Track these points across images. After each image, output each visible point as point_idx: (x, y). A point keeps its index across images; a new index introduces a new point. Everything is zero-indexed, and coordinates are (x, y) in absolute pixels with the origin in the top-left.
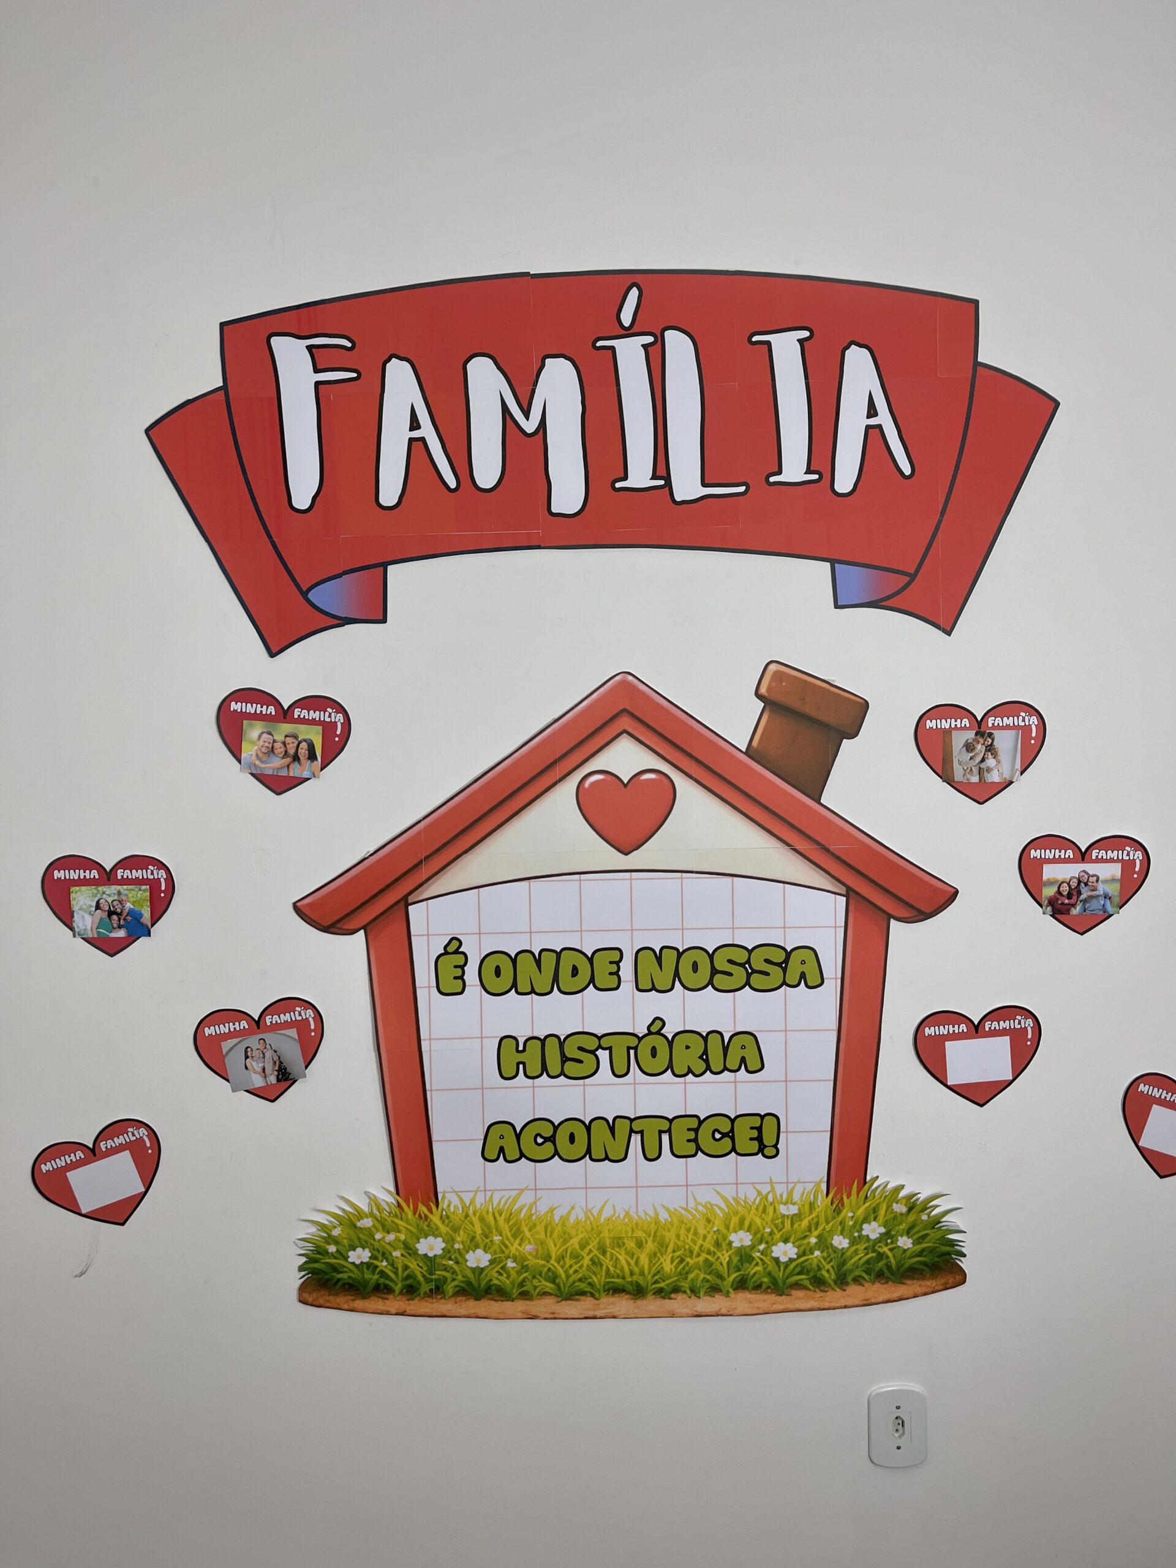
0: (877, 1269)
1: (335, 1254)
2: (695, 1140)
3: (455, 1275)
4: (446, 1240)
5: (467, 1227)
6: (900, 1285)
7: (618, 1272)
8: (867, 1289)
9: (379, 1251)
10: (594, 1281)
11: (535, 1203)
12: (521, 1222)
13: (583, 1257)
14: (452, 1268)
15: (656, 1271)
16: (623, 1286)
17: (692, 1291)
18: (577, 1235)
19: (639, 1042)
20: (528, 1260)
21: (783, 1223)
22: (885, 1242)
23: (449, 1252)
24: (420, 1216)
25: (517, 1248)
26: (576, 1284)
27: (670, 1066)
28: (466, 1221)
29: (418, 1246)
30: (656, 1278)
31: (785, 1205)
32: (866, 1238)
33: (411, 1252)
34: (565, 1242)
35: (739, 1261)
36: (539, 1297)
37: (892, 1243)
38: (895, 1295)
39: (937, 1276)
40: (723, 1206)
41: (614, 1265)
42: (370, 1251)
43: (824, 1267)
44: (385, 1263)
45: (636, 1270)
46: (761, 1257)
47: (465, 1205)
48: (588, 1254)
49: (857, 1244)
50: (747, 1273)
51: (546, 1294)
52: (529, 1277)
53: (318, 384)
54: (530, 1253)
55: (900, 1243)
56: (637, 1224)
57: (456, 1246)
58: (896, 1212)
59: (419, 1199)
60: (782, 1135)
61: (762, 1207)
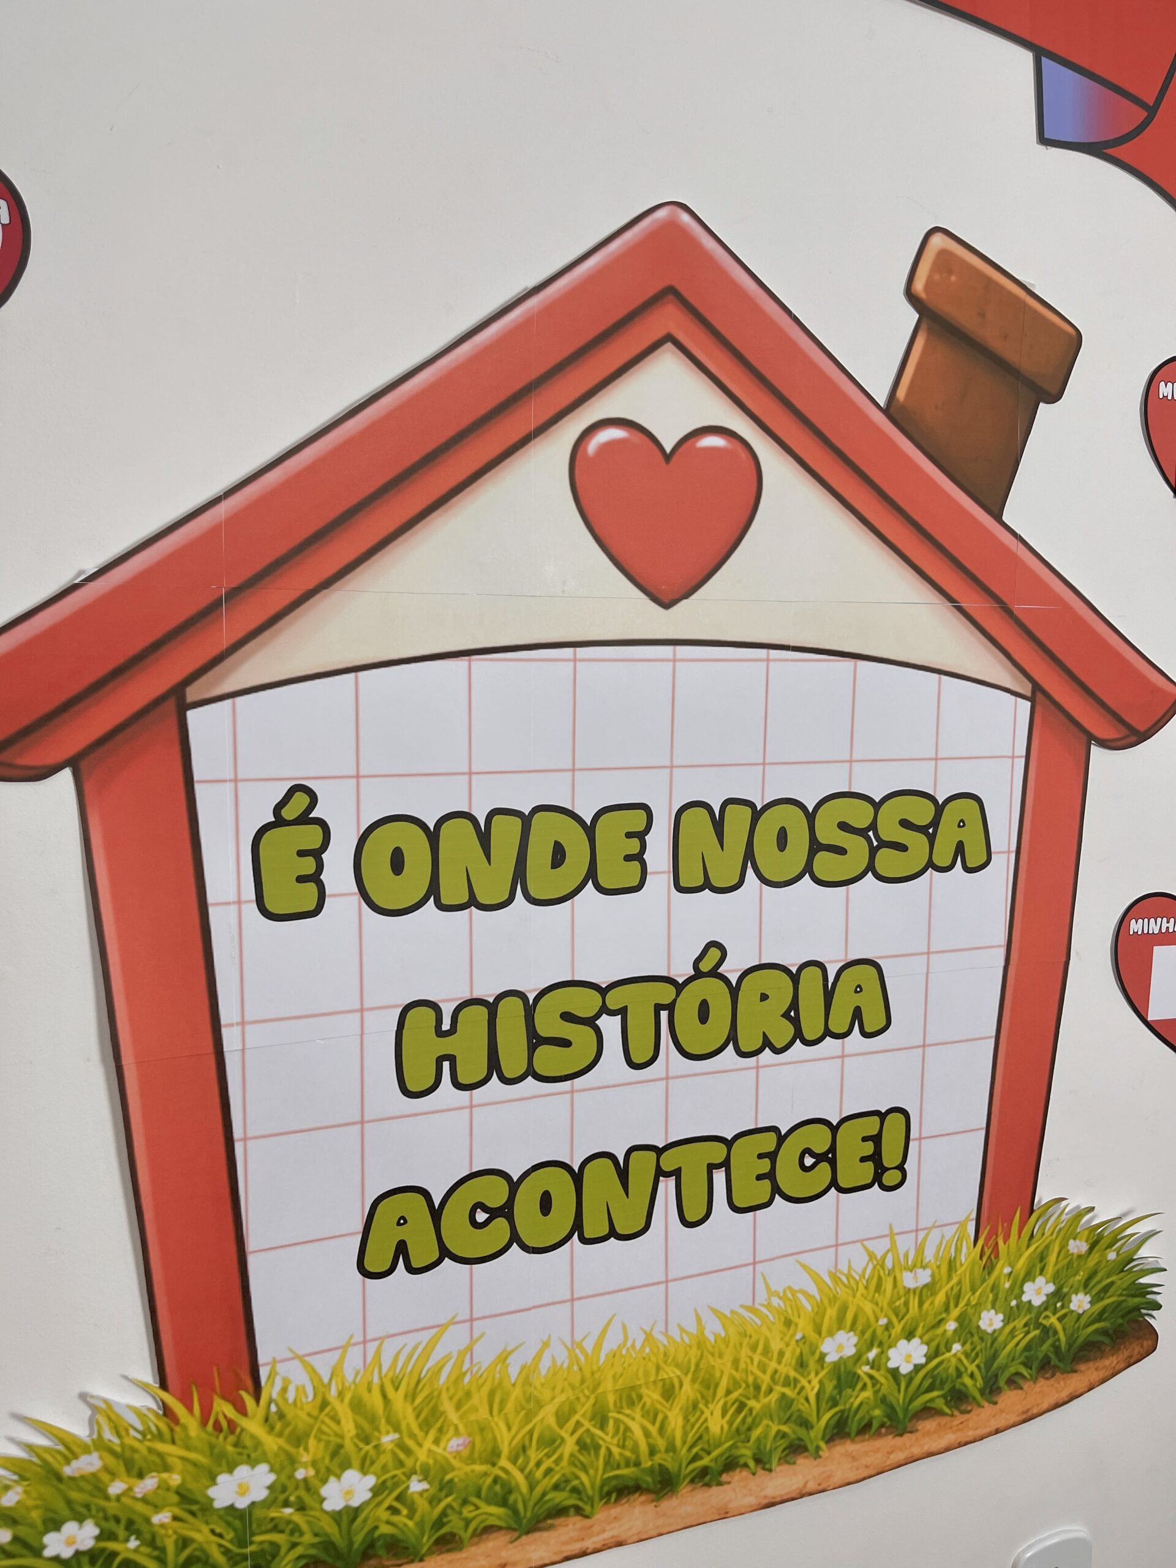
0: (1041, 1355)
1: (9, 1548)
2: (771, 1176)
3: (297, 1534)
4: (277, 1466)
5: (324, 1427)
6: (1070, 1375)
7: (628, 1454)
8: (1026, 1394)
9: (118, 1520)
10: (582, 1483)
11: (470, 1349)
12: (439, 1395)
13: (563, 1439)
14: (289, 1522)
15: (697, 1436)
16: (637, 1479)
17: (758, 1461)
18: (553, 1398)
19: (678, 995)
20: (453, 1469)
21: (906, 1304)
22: (1051, 1308)
23: (284, 1489)
24: (217, 1427)
25: (430, 1451)
26: (547, 1498)
27: (732, 1037)
28: (322, 1416)
29: (212, 1492)
30: (695, 1450)
31: (911, 1271)
32: (1027, 1305)
33: (195, 1508)
34: (529, 1417)
35: (835, 1387)
36: (476, 1539)
37: (1062, 1307)
38: (1064, 1395)
39: (1120, 1348)
40: (813, 1290)
41: (621, 1443)
42: (97, 1525)
43: (966, 1369)
44: (133, 1543)
45: (661, 1444)
46: (873, 1372)
47: (321, 1380)
48: (572, 1433)
49: (1014, 1320)
50: (848, 1406)
51: (488, 1530)
52: (456, 1505)
54: (457, 1454)
55: (1073, 1307)
56: (665, 1355)
57: (300, 1474)
58: (1073, 1254)
59: (213, 1390)
60: (913, 1146)
61: (873, 1283)
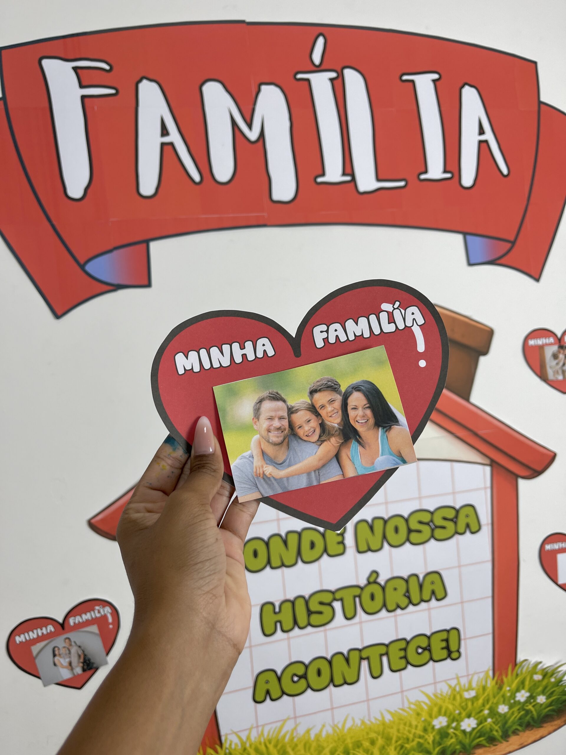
0: (526, 721)
2: (405, 657)
6: (540, 728)
8: (521, 737)
11: (295, 728)
12: (286, 745)
18: (328, 746)
19: (362, 592)
21: (466, 705)
22: (529, 702)
27: (385, 605)
28: (244, 753)
31: (467, 691)
32: (518, 702)
35: (440, 738)
37: (534, 701)
38: (537, 737)
39: (561, 717)
40: (427, 701)
43: (494, 729)
46: (455, 732)
47: (243, 741)
49: (513, 708)
50: (446, 745)
53: (83, 98)
55: (538, 701)
56: (370, 728)
58: (536, 680)
59: (207, 745)
60: (462, 642)
61: (452, 697)
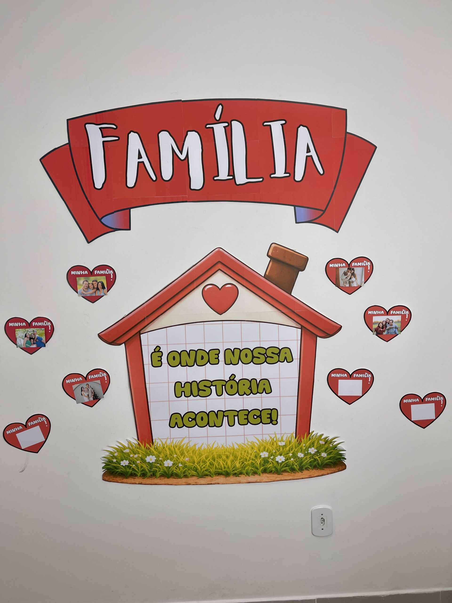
0: (314, 465)
1: (116, 463)
2: (247, 419)
3: (160, 469)
4: (156, 457)
5: (164, 452)
6: (322, 470)
7: (220, 467)
8: (310, 472)
9: (132, 461)
10: (211, 471)
11: (189, 443)
12: (184, 450)
13: (207, 462)
14: (159, 467)
15: (234, 467)
16: (222, 472)
17: (247, 474)
18: (204, 454)
19: (226, 383)
20: (187, 463)
21: (280, 448)
22: (316, 455)
23: (158, 461)
24: (147, 448)
25: (182, 459)
26: (204, 472)
27: (238, 392)
28: (164, 450)
29: (146, 459)
30: (233, 469)
31: (280, 442)
32: (310, 453)
33: (143, 461)
34: (200, 456)
35: (264, 463)
36: (191, 477)
37: (319, 455)
38: (320, 474)
39: (336, 467)
40: (258, 442)
41: (218, 465)
42: (129, 461)
43: (295, 464)
44: (134, 465)
45: (226, 467)
46: (272, 461)
47: (163, 444)
48: (208, 461)
49: (307, 456)
50: (267, 467)
51: (193, 476)
52: (187, 470)
53: (104, 142)
54: (187, 461)
55: (322, 455)
56: (226, 450)
57: (160, 459)
58: (321, 444)
59: (146, 442)
60: (279, 416)
61: (272, 443)
